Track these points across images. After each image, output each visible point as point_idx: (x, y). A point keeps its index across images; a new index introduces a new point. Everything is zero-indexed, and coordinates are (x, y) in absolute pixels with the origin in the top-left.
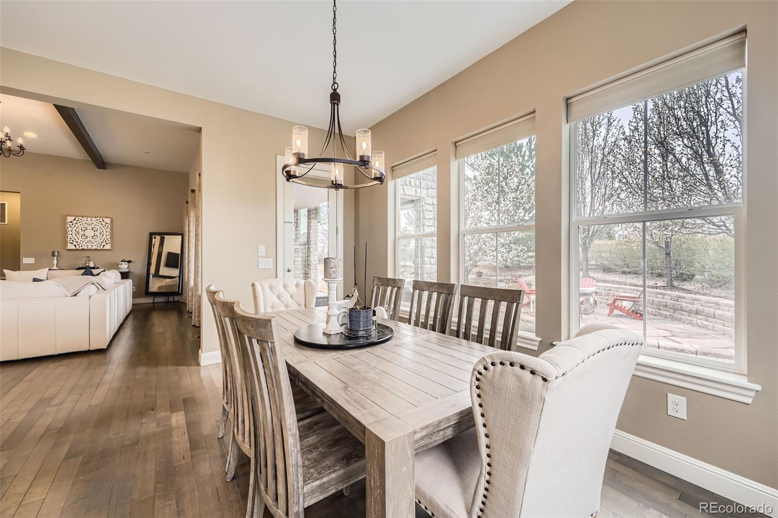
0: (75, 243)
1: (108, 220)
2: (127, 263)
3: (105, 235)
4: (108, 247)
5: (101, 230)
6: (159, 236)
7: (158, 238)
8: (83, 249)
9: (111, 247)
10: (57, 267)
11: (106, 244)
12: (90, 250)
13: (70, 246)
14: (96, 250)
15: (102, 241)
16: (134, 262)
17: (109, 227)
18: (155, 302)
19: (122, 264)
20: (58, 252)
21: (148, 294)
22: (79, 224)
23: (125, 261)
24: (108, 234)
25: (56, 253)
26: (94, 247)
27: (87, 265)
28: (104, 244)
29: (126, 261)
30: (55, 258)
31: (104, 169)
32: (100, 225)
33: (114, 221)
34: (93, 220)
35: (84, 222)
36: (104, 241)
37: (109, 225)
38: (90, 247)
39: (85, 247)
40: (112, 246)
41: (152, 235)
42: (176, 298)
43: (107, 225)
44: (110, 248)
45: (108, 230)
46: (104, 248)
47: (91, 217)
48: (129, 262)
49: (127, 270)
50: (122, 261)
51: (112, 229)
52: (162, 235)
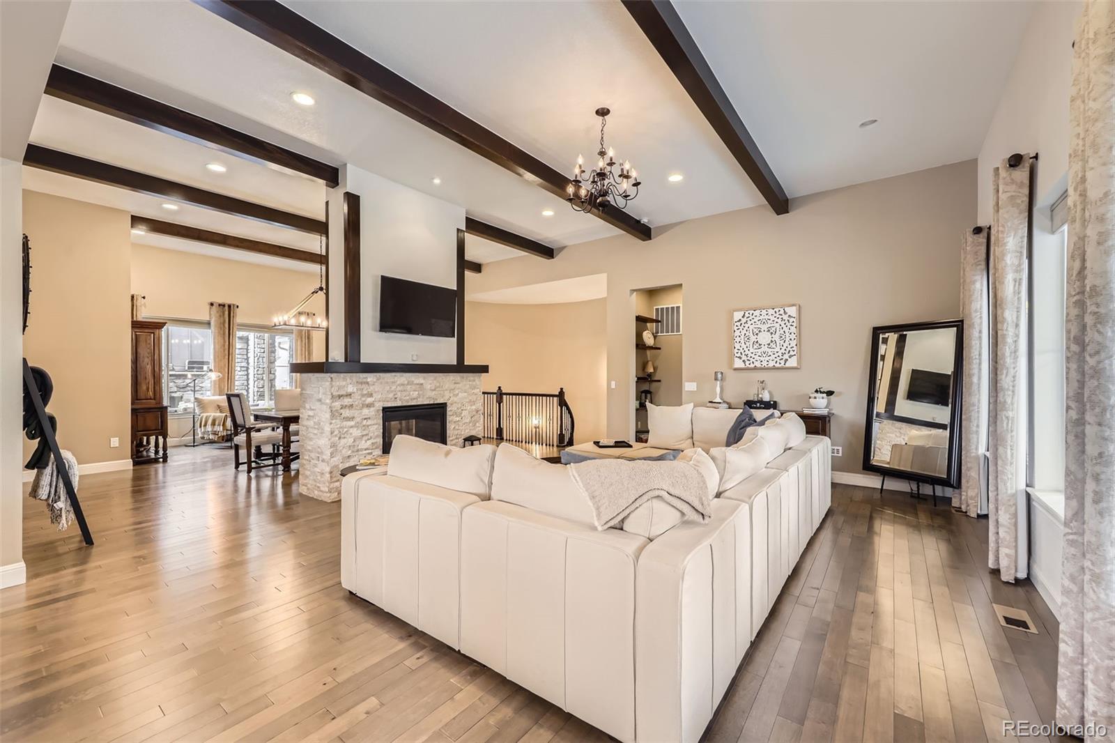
0: (744, 358)
1: (792, 311)
2: (825, 395)
3: (788, 339)
4: (793, 362)
5: (782, 332)
6: (895, 332)
7: (893, 337)
8: (755, 368)
9: (798, 364)
10: (721, 399)
11: (790, 357)
12: (764, 369)
13: (738, 364)
14: (774, 368)
15: (783, 351)
16: (840, 394)
17: (794, 324)
18: (884, 488)
19: (815, 398)
20: (722, 373)
21: (868, 467)
22: (749, 323)
23: (821, 392)
24: (793, 336)
25: (719, 376)
26: (771, 364)
27: (760, 396)
28: (786, 356)
29: (824, 392)
30: (718, 382)
31: (788, 212)
32: (779, 320)
33: (803, 311)
34: (770, 314)
35: (756, 320)
36: (787, 352)
37: (794, 320)
38: (765, 364)
39: (758, 364)
40: (799, 361)
41: (877, 331)
42: (939, 491)
43: (791, 320)
44: (795, 365)
45: (793, 329)
46: (787, 365)
47: (766, 308)
48: (830, 393)
49: (825, 412)
50: (817, 391)
51: (799, 327)
52: (901, 330)
